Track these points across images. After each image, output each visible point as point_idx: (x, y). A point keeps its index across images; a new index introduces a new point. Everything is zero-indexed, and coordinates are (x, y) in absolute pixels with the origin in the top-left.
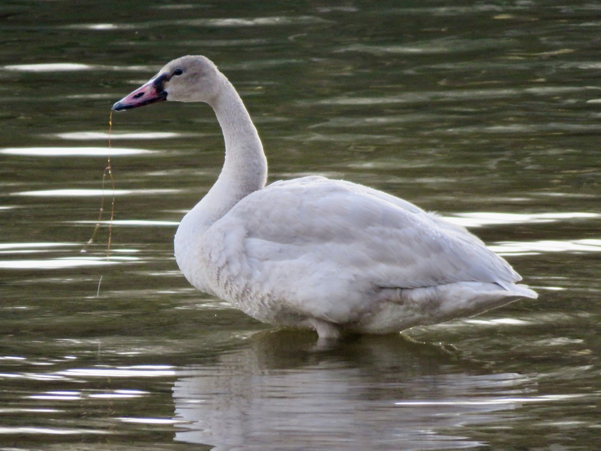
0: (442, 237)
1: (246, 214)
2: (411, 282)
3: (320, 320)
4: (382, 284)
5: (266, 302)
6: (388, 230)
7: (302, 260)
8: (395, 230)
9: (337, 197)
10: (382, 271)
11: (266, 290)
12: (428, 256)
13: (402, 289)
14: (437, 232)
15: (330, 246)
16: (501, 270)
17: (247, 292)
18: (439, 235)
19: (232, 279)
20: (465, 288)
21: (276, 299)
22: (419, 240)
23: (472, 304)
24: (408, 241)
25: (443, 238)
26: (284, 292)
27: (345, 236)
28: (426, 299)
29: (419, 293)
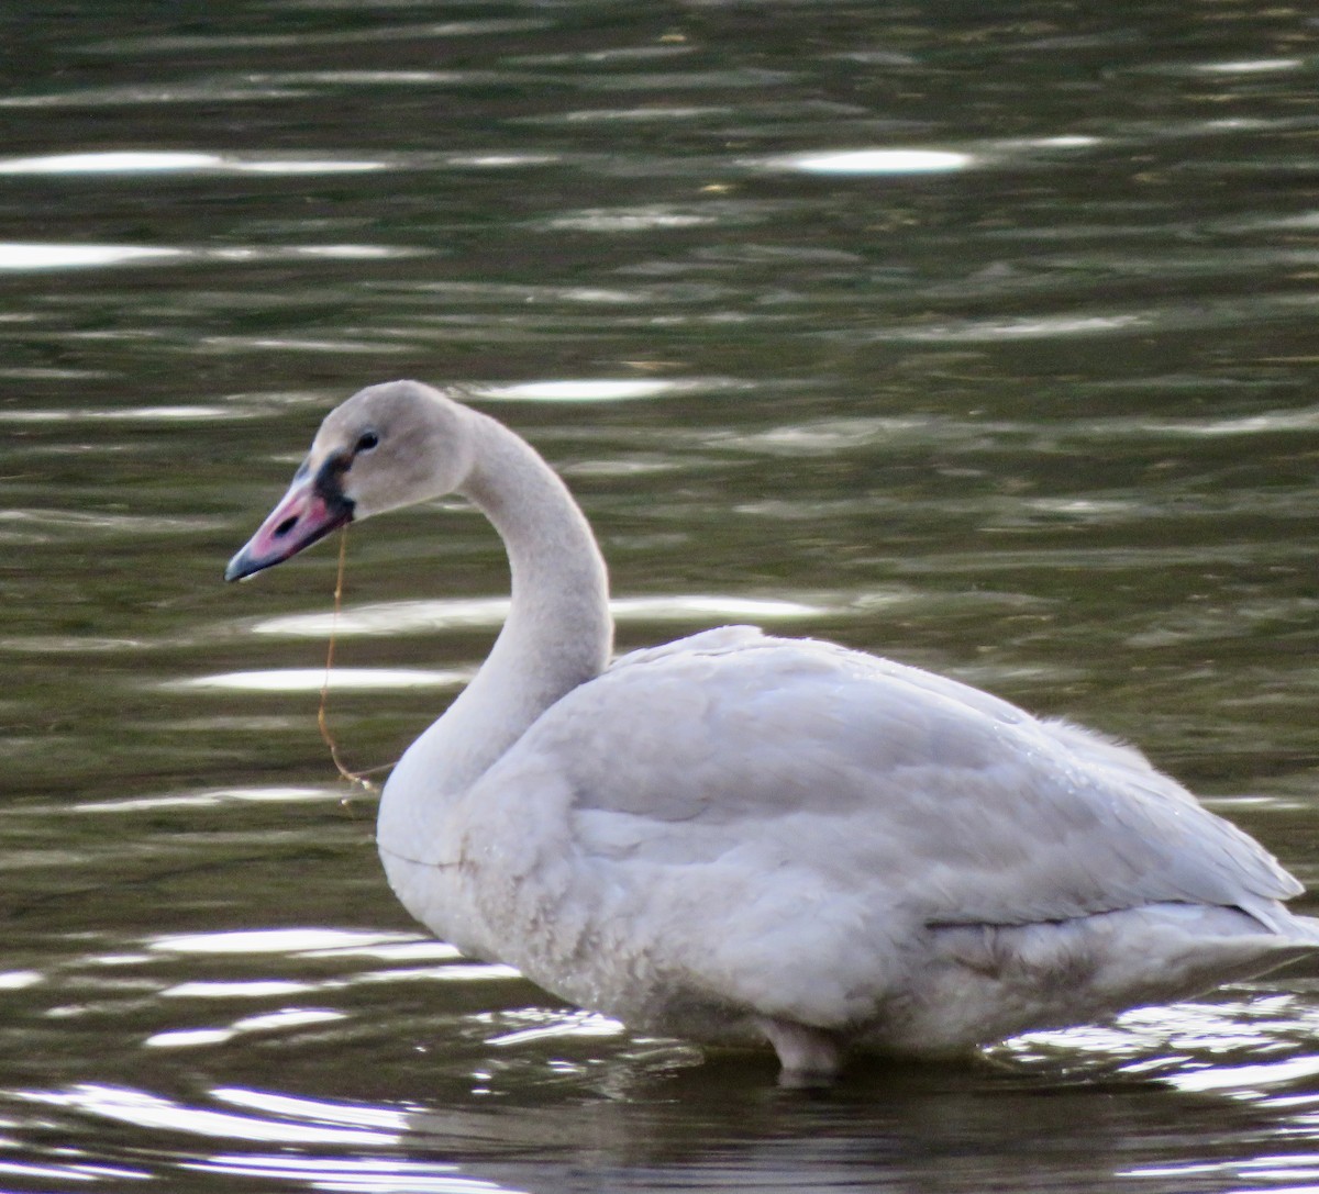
0: (1092, 786)
1: (566, 746)
2: (1018, 908)
3: (784, 1021)
4: (940, 916)
5: (640, 972)
6: (951, 775)
7: (729, 865)
8: (969, 774)
9: (805, 688)
10: (940, 881)
11: (642, 940)
12: (1061, 838)
13: (996, 926)
14: (1076, 773)
15: (796, 822)
16: (1249, 868)
17: (594, 945)
18: (1084, 781)
19: (550, 909)
20: (1158, 928)
21: (665, 966)
22: (1033, 799)
23: (1181, 969)
24: (1002, 800)
25: (1094, 788)
26: (684, 948)
27: (834, 794)
28: (1060, 958)
29: (1042, 940)
